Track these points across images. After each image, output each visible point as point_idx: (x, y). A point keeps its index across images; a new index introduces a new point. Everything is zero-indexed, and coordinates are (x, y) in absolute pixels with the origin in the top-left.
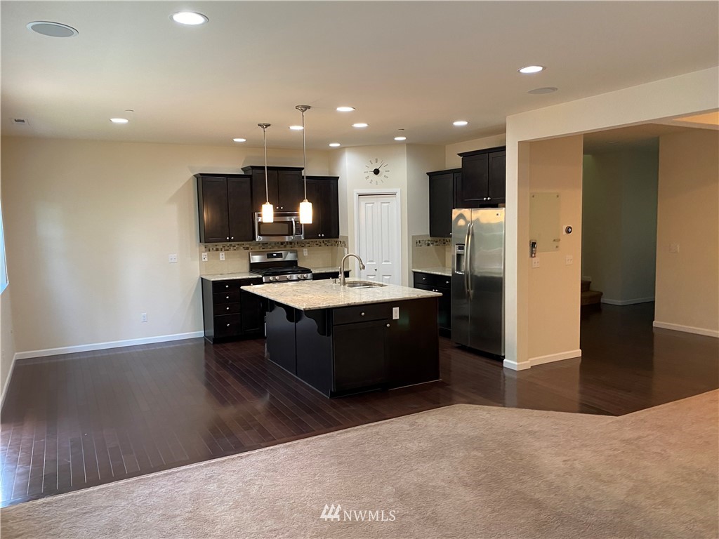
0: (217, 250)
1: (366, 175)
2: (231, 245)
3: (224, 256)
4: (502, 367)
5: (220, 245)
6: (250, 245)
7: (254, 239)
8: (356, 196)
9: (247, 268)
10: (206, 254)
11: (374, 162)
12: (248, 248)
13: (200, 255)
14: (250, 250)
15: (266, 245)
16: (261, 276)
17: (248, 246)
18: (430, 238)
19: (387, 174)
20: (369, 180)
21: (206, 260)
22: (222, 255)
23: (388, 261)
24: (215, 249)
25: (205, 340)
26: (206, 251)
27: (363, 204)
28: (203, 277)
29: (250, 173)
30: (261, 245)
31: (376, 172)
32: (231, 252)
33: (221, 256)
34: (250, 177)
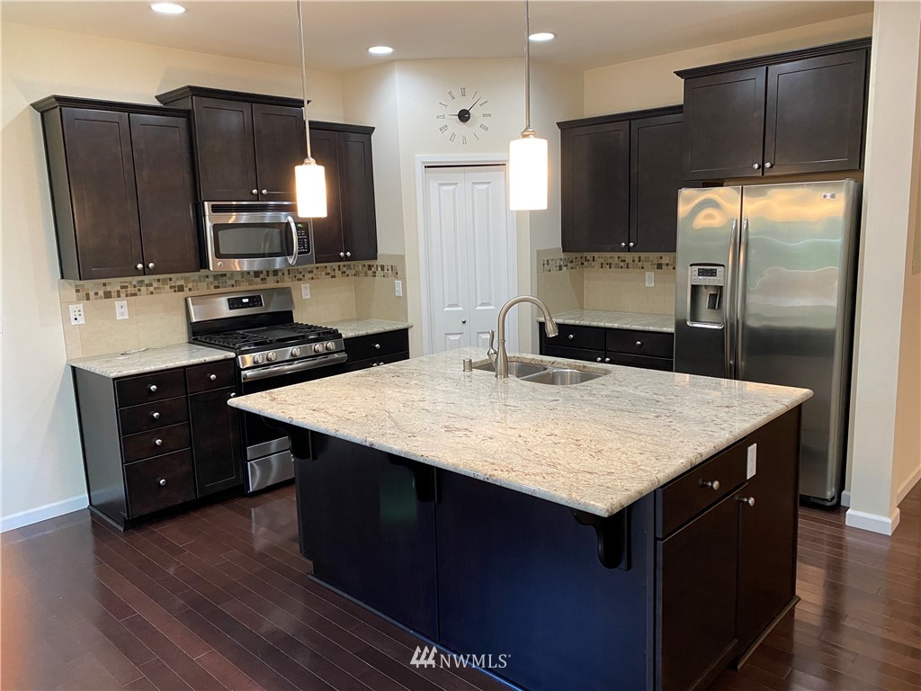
0: (108, 295)
1: (442, 122)
2: (141, 282)
3: (126, 308)
4: (842, 526)
5: (114, 284)
6: (187, 280)
7: (203, 264)
8: (419, 168)
9: (182, 333)
10: (80, 306)
11: (457, 93)
12: (181, 289)
13: (65, 313)
14: (186, 293)
15: (222, 279)
16: (232, 355)
17: (181, 282)
18: (562, 255)
19: (485, 121)
20: (448, 133)
21: (81, 321)
22: (121, 308)
23: (488, 304)
24: (101, 293)
25: (92, 514)
26: (79, 300)
27: (433, 185)
28: (74, 365)
29: (185, 104)
30: (211, 279)
31: (464, 116)
32: (144, 297)
33: (118, 310)
34: (188, 114)
